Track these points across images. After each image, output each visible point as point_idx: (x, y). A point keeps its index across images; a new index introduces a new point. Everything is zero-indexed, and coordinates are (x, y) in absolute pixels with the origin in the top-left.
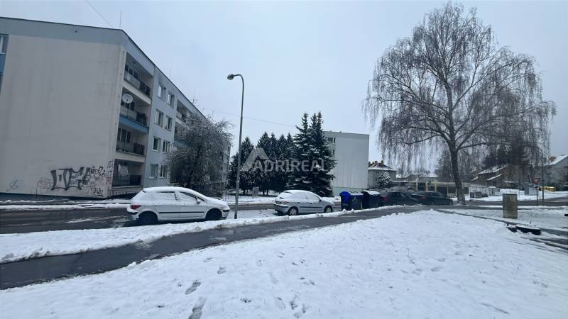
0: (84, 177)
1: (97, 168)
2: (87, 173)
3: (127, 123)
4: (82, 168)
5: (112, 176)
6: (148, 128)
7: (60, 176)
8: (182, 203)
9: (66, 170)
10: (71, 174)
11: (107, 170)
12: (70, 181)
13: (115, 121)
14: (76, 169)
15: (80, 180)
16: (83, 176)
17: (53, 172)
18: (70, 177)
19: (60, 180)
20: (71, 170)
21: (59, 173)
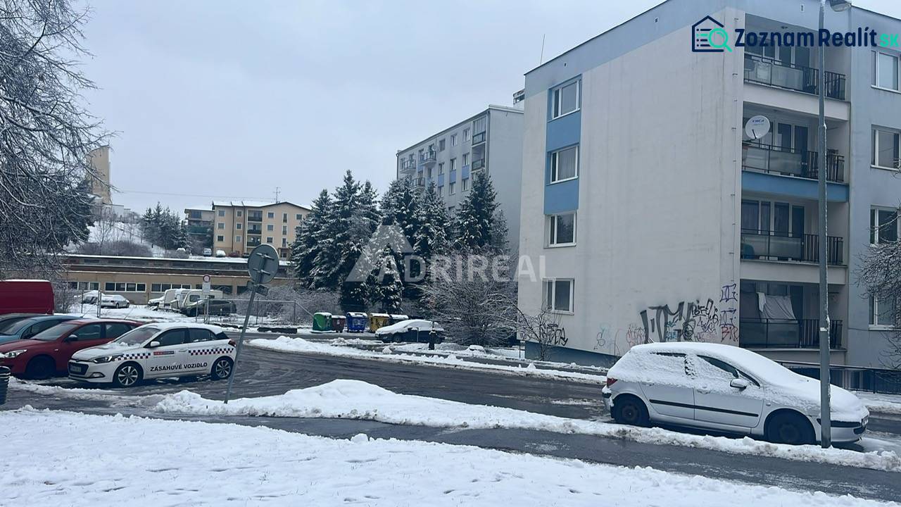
0: (686, 324)
1: (703, 303)
2: (688, 315)
3: (762, 186)
4: (681, 304)
5: (737, 323)
6: (847, 186)
7: (653, 321)
8: (698, 384)
9: (659, 308)
10: (666, 318)
11: (722, 306)
12: (666, 332)
13: (732, 186)
14: (673, 308)
15: (679, 331)
16: (683, 321)
17: (644, 313)
18: (666, 324)
19: (653, 331)
20: (665, 309)
21: (652, 315)
